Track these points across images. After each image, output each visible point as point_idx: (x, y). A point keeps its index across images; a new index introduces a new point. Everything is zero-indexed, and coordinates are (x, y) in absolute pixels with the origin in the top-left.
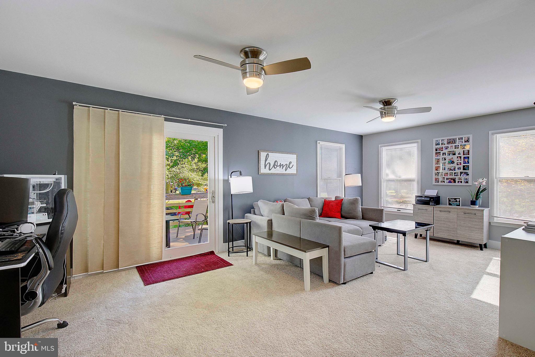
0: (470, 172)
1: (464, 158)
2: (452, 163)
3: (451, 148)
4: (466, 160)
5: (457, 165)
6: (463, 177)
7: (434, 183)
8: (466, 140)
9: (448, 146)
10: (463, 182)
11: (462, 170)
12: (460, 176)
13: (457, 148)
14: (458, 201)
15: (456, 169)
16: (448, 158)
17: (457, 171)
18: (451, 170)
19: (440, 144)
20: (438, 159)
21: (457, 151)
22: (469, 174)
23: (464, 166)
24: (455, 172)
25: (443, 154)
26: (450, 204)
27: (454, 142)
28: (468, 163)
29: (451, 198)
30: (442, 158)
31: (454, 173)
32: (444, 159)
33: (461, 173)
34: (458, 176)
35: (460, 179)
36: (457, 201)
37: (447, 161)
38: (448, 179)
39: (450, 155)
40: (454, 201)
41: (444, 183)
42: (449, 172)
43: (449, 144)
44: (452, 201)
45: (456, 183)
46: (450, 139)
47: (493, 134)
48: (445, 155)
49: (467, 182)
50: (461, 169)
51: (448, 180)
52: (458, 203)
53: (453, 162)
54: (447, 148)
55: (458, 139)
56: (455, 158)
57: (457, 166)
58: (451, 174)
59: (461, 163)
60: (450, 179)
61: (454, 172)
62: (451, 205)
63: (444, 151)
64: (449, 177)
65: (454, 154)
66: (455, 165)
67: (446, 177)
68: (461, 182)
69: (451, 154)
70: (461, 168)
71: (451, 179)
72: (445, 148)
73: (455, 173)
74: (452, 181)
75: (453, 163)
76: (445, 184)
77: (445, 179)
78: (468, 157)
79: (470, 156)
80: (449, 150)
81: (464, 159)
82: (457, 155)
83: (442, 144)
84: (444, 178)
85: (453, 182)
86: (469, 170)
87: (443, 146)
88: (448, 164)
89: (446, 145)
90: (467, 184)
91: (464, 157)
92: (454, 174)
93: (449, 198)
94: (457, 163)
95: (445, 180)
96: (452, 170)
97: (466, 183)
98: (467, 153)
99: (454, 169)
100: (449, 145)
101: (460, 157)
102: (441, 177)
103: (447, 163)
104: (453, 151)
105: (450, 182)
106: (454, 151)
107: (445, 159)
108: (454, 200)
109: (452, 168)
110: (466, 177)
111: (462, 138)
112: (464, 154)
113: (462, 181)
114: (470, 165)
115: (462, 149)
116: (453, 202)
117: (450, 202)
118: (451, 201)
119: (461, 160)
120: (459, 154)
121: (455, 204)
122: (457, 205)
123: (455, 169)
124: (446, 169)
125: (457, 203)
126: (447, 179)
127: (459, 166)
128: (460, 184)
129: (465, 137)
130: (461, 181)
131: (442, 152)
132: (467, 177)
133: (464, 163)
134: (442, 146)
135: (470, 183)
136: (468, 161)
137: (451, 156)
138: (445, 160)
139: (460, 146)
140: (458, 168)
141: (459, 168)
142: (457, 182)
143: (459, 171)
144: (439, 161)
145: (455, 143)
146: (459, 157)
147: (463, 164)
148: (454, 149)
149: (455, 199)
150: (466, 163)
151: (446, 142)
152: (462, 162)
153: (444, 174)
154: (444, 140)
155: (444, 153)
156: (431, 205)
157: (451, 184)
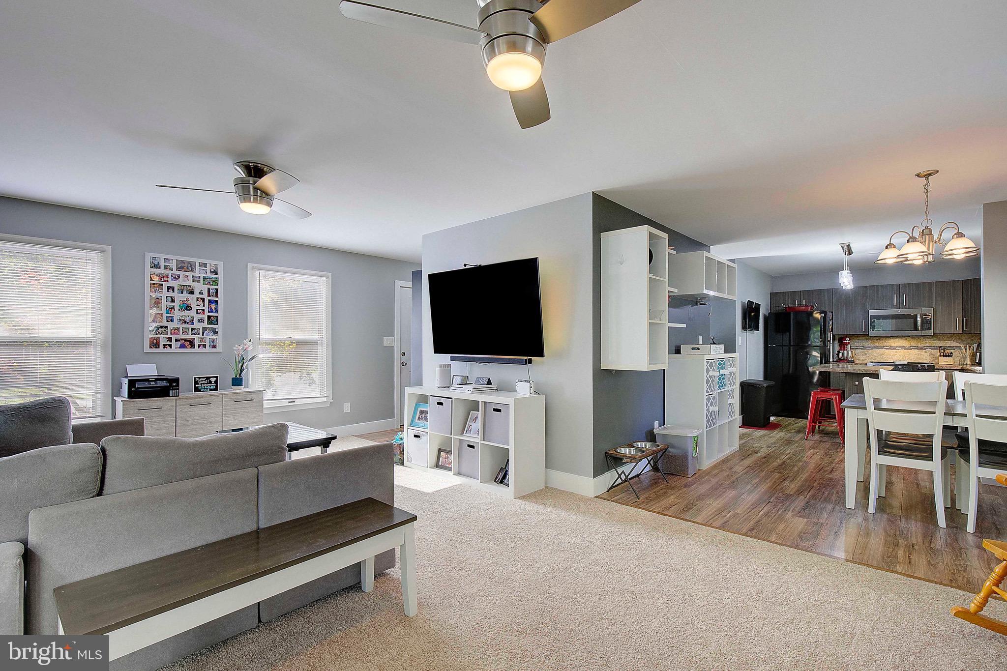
0: (219, 327)
1: (209, 303)
2: (186, 309)
3: (185, 279)
4: (213, 306)
5: (197, 313)
6: (209, 336)
7: (147, 349)
8: (213, 270)
9: (179, 275)
10: (207, 346)
11: (206, 325)
12: (203, 335)
13: (198, 282)
14: (213, 382)
15: (196, 321)
16: (179, 298)
17: (197, 325)
18: (185, 323)
19: (162, 267)
20: (158, 298)
21: (198, 287)
22: (217, 332)
23: (209, 317)
24: (193, 326)
25: (169, 288)
26: (197, 390)
27: (190, 268)
28: (217, 311)
29: (200, 378)
30: (167, 297)
31: (190, 330)
32: (170, 299)
33: (204, 329)
34: (199, 334)
35: (202, 340)
36: (210, 382)
37: (177, 304)
38: (179, 340)
39: (182, 293)
40: (206, 382)
41: (171, 347)
42: (181, 327)
43: (181, 271)
44: (201, 384)
45: (194, 348)
46: (183, 262)
47: (254, 269)
48: (173, 292)
49: (214, 347)
50: (204, 323)
51: (179, 343)
52: (212, 384)
53: (189, 308)
54: (177, 277)
55: (197, 264)
56: (193, 301)
57: (197, 317)
58: (184, 330)
59: (204, 310)
60: (183, 341)
61: (191, 326)
62: (200, 391)
63: (171, 283)
64: (181, 336)
65: (192, 293)
66: (193, 313)
67: (174, 337)
68: (205, 346)
69: (185, 292)
70: (204, 321)
71: (186, 340)
72: (172, 276)
73: (193, 329)
74: (186, 345)
75: (190, 310)
76: (173, 350)
77: (173, 340)
78: (217, 301)
79: (220, 299)
80: (181, 281)
81: (209, 305)
82: (197, 295)
83: (166, 267)
84: (171, 338)
85: (190, 346)
86: (217, 324)
87: (170, 273)
88: (179, 310)
89: (175, 272)
90: (214, 350)
91: (209, 300)
92: (192, 331)
93: (195, 378)
94: (197, 310)
95: (173, 343)
96: (188, 324)
97: (212, 348)
98: (215, 293)
99: (192, 322)
100: (182, 274)
101: (203, 300)
102: (164, 336)
103: (177, 308)
104: (189, 286)
105: (182, 346)
106: (191, 286)
107: (172, 299)
108: (205, 380)
109: (188, 319)
110: (212, 337)
111: (205, 265)
112: (209, 295)
113: (205, 343)
114: (220, 315)
115: (206, 284)
116: (203, 384)
117: (197, 386)
118: (199, 384)
119: (204, 306)
120: (200, 293)
121: (206, 389)
122: (211, 390)
123: (192, 320)
124: (175, 320)
125: (210, 386)
126: (176, 341)
127: (201, 316)
128: (202, 350)
129: (211, 263)
130: (203, 345)
131: (165, 285)
132: (214, 337)
133: (211, 311)
134: (165, 272)
135: (220, 348)
136: (215, 309)
137: (185, 295)
138: (173, 301)
139: (202, 278)
140: (199, 321)
141: (201, 319)
142: (196, 346)
143: (200, 326)
144: (159, 302)
145: (192, 271)
146: (201, 299)
147: (207, 314)
148: (190, 283)
149: (208, 378)
150: (212, 312)
151: (174, 265)
152: (206, 308)
153: (171, 330)
154: (171, 261)
155: (171, 287)
156: (173, 396)
157: (187, 350)
